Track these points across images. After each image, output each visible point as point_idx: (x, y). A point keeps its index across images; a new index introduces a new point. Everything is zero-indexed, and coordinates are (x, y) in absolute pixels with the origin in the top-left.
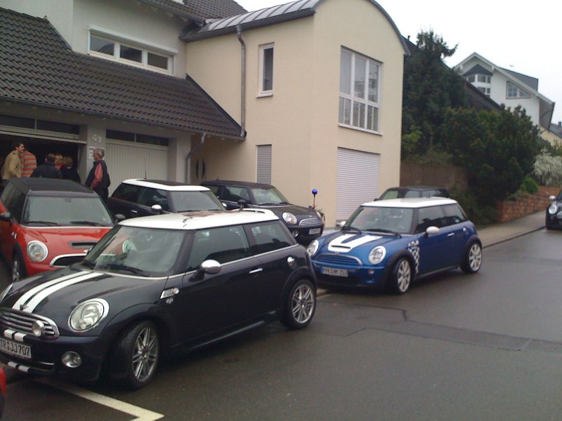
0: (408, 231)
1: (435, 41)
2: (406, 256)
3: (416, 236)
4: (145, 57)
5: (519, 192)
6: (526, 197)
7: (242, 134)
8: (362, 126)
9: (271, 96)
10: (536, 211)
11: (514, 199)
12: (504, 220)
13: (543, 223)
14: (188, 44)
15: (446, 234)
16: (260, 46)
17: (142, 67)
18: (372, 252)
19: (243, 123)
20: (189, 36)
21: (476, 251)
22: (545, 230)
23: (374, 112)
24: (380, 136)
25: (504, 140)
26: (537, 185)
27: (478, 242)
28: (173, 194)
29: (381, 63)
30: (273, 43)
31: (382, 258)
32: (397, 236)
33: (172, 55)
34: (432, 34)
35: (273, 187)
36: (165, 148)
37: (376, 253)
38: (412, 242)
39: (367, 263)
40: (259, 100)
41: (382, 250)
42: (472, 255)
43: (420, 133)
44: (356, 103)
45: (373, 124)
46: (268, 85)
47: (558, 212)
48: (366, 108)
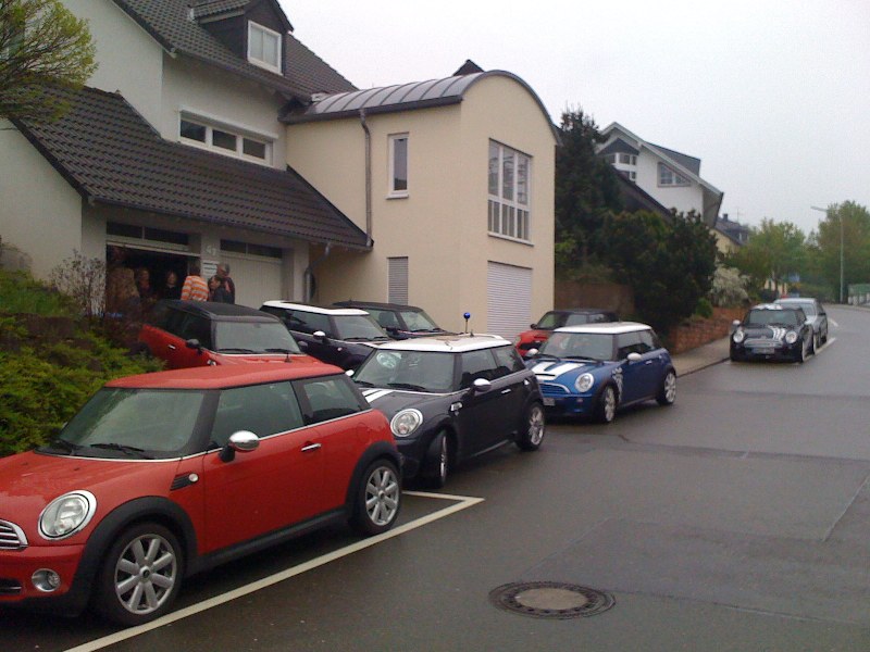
0: (610, 357)
1: (584, 123)
2: (612, 384)
3: (619, 364)
4: (240, 144)
5: (693, 317)
6: (702, 322)
7: (369, 243)
8: (512, 235)
9: (406, 198)
11: (688, 325)
12: (678, 350)
13: (727, 353)
14: (290, 127)
15: (644, 362)
16: (389, 135)
17: (236, 157)
18: (578, 380)
19: (369, 230)
20: (291, 117)
21: (671, 380)
22: (729, 362)
23: (524, 216)
24: (532, 246)
25: (677, 254)
26: (711, 308)
27: (673, 371)
28: (336, 319)
29: (530, 157)
30: (408, 133)
31: (590, 385)
32: (599, 363)
33: (271, 141)
34: (581, 115)
35: (422, 310)
36: (278, 261)
37: (582, 380)
38: (614, 369)
39: (573, 390)
40: (390, 202)
41: (590, 377)
42: (667, 384)
43: (574, 241)
44: (505, 207)
45: (523, 231)
46: (400, 184)
47: (744, 339)
48: (516, 212)
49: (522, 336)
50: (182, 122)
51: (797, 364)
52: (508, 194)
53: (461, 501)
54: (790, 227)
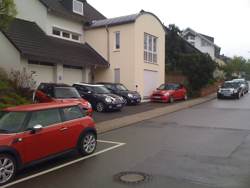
1: (175, 27)
4: (71, 36)
5: (208, 85)
6: (210, 87)
7: (108, 65)
8: (151, 61)
9: (119, 51)
10: (214, 92)
11: (206, 88)
12: (202, 95)
13: (216, 96)
14: (86, 31)
16: (114, 32)
20: (86, 28)
22: (217, 99)
23: (155, 56)
24: (158, 65)
25: (202, 66)
26: (214, 82)
29: (157, 37)
30: (120, 31)
33: (80, 35)
34: (174, 25)
36: (81, 71)
40: (115, 52)
43: (171, 63)
44: (149, 53)
45: (155, 60)
46: (118, 47)
47: (222, 92)
48: (153, 55)
49: (154, 92)
50: (53, 30)
51: (237, 99)
52: (150, 49)
53: (118, 144)
54: (242, 58)
